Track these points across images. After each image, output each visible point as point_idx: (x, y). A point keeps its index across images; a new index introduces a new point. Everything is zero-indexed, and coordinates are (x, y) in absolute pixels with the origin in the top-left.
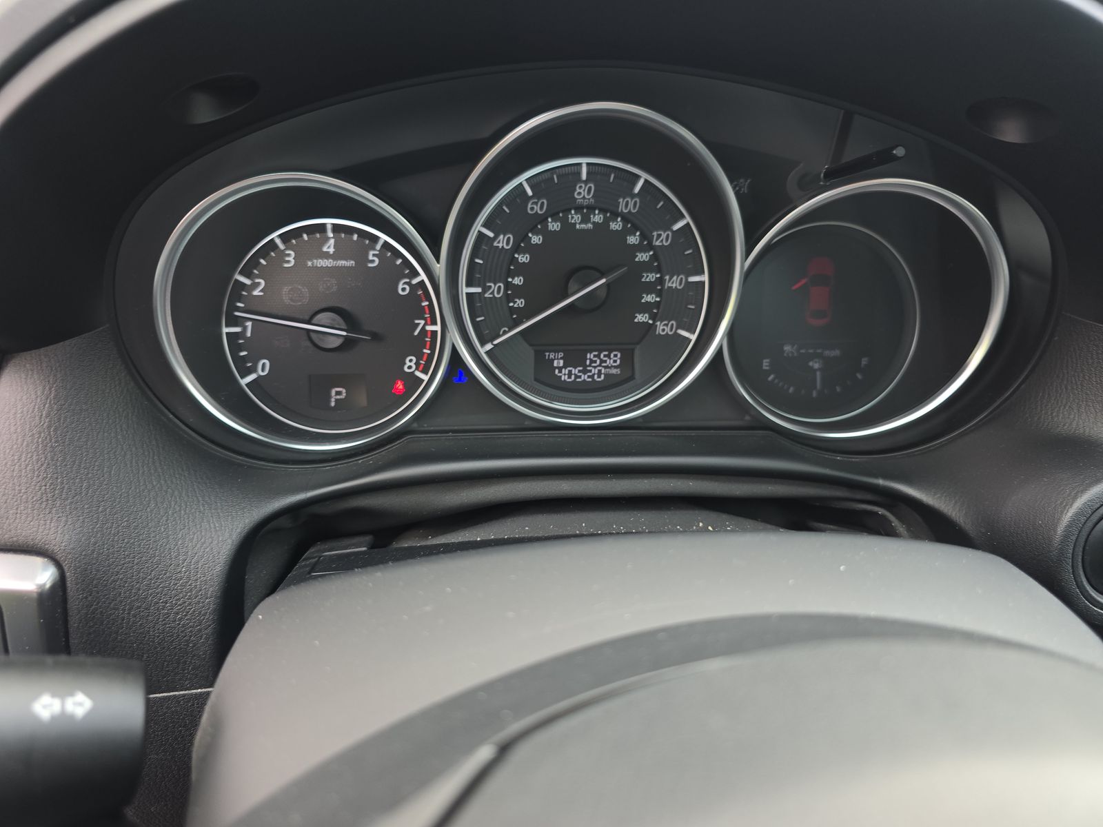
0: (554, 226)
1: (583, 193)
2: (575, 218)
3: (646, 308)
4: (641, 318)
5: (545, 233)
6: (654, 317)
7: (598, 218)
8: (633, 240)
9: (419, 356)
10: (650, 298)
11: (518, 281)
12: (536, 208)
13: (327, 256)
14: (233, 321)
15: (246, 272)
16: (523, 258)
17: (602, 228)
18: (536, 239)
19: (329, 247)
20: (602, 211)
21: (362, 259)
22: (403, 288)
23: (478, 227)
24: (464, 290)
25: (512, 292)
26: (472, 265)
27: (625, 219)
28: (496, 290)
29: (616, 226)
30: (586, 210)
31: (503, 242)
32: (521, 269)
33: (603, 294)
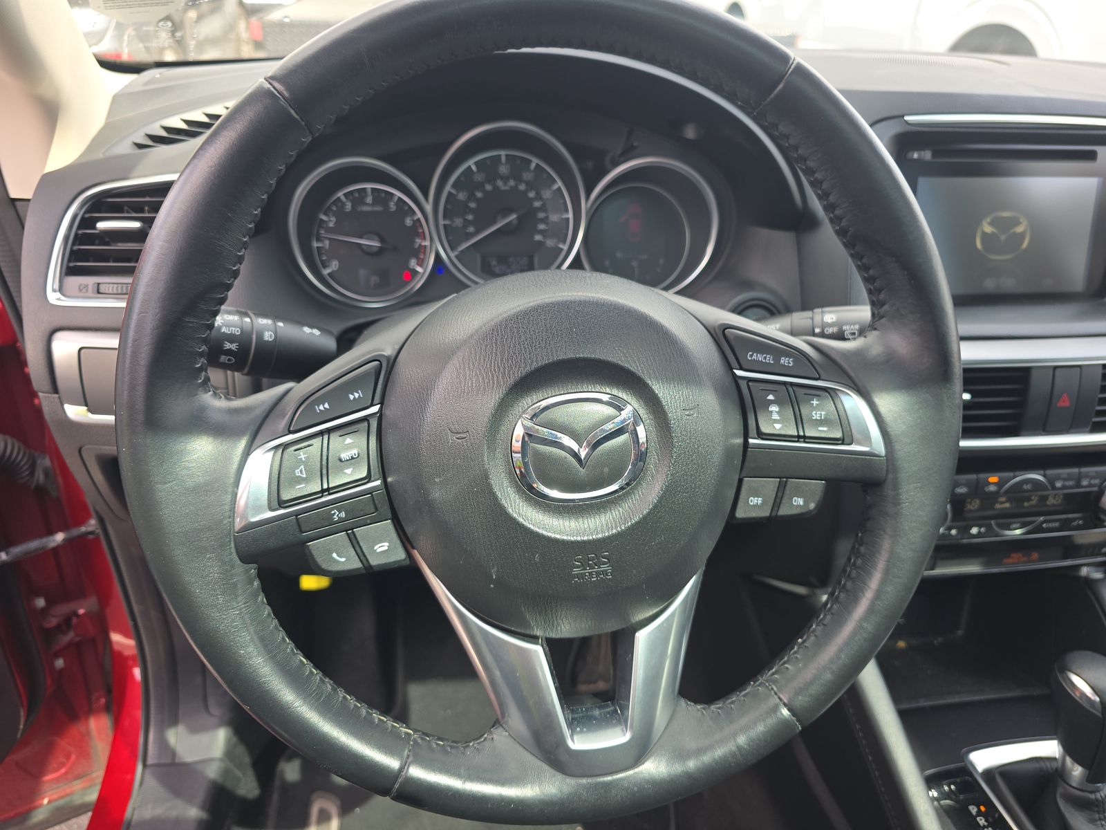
0: (488, 187)
1: (504, 169)
2: (500, 183)
3: (541, 232)
4: (538, 237)
5: (484, 191)
6: (545, 237)
7: (512, 183)
8: (532, 195)
9: (418, 258)
10: (542, 227)
11: (470, 217)
12: (479, 178)
13: (367, 204)
14: (318, 240)
15: (326, 214)
16: (473, 205)
17: (514, 189)
18: (479, 195)
19: (369, 200)
20: (515, 179)
21: (386, 206)
22: (408, 222)
23: (448, 188)
24: (442, 222)
25: (467, 223)
26: (445, 209)
27: (527, 183)
28: (458, 222)
29: (522, 187)
30: (505, 179)
31: (462, 196)
32: (471, 211)
33: (515, 222)
